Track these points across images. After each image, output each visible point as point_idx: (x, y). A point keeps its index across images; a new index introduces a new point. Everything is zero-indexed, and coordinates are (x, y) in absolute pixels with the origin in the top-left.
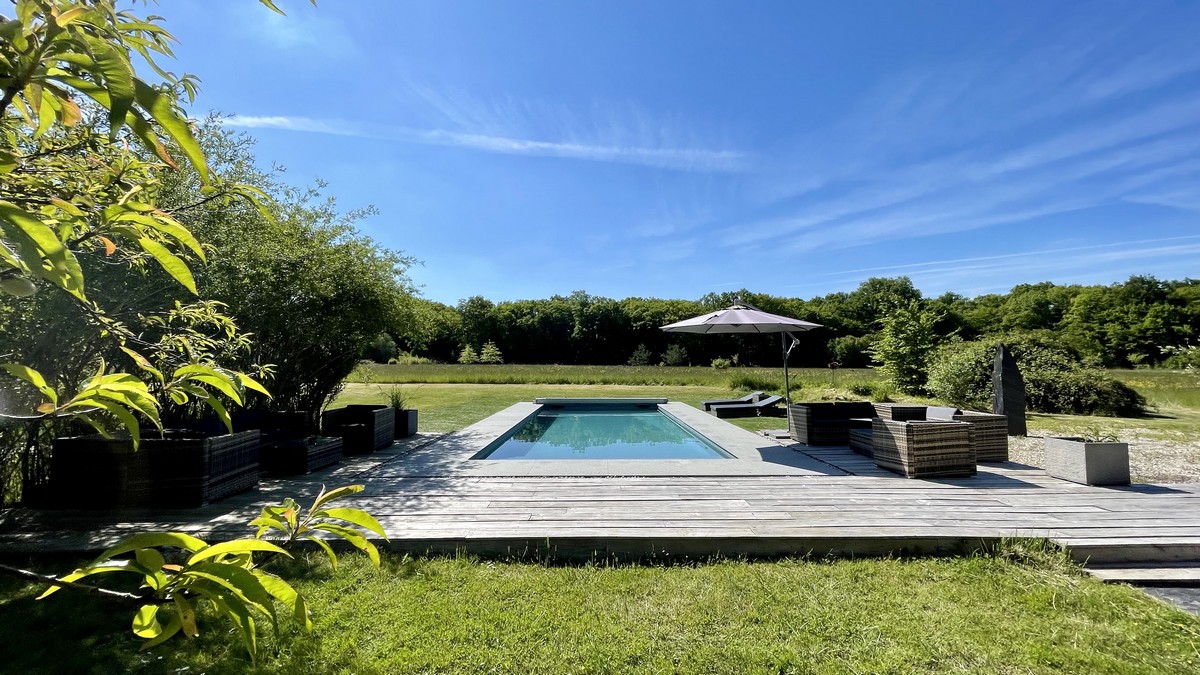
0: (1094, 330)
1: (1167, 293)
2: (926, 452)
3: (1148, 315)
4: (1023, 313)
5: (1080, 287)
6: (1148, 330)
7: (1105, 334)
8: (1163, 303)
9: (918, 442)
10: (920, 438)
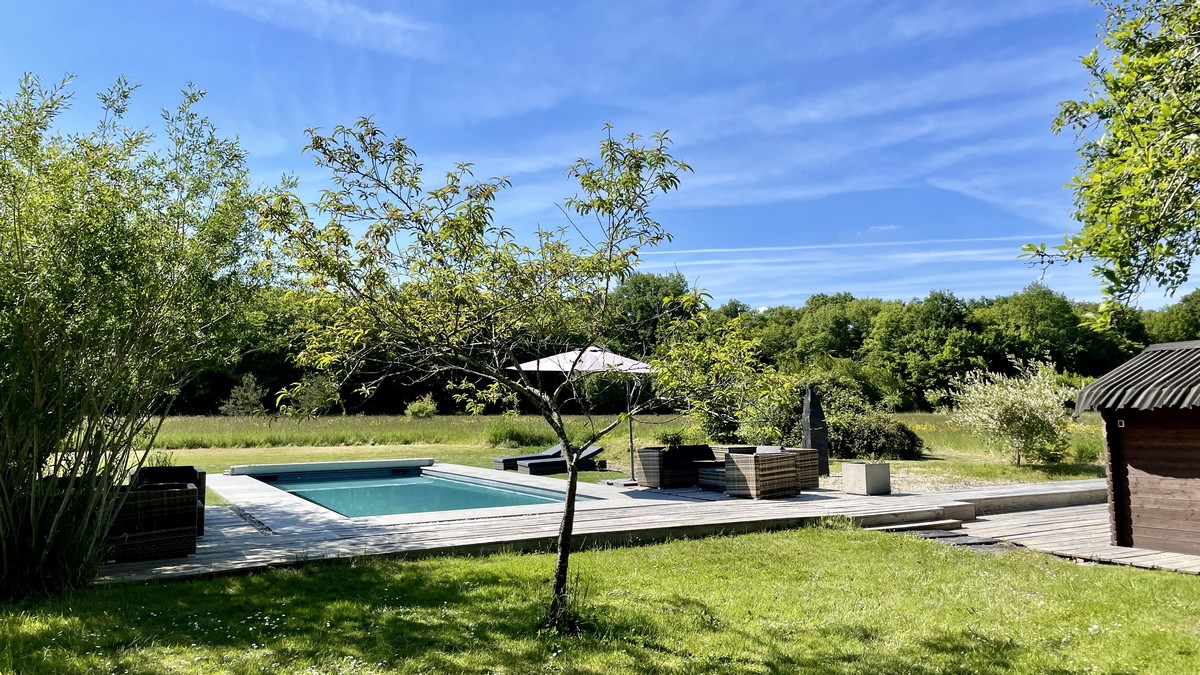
0: (894, 361)
1: (965, 316)
2: (767, 478)
3: (947, 343)
4: (820, 335)
5: (880, 301)
6: (947, 361)
7: (905, 365)
8: (960, 328)
9: (763, 470)
10: (764, 466)
